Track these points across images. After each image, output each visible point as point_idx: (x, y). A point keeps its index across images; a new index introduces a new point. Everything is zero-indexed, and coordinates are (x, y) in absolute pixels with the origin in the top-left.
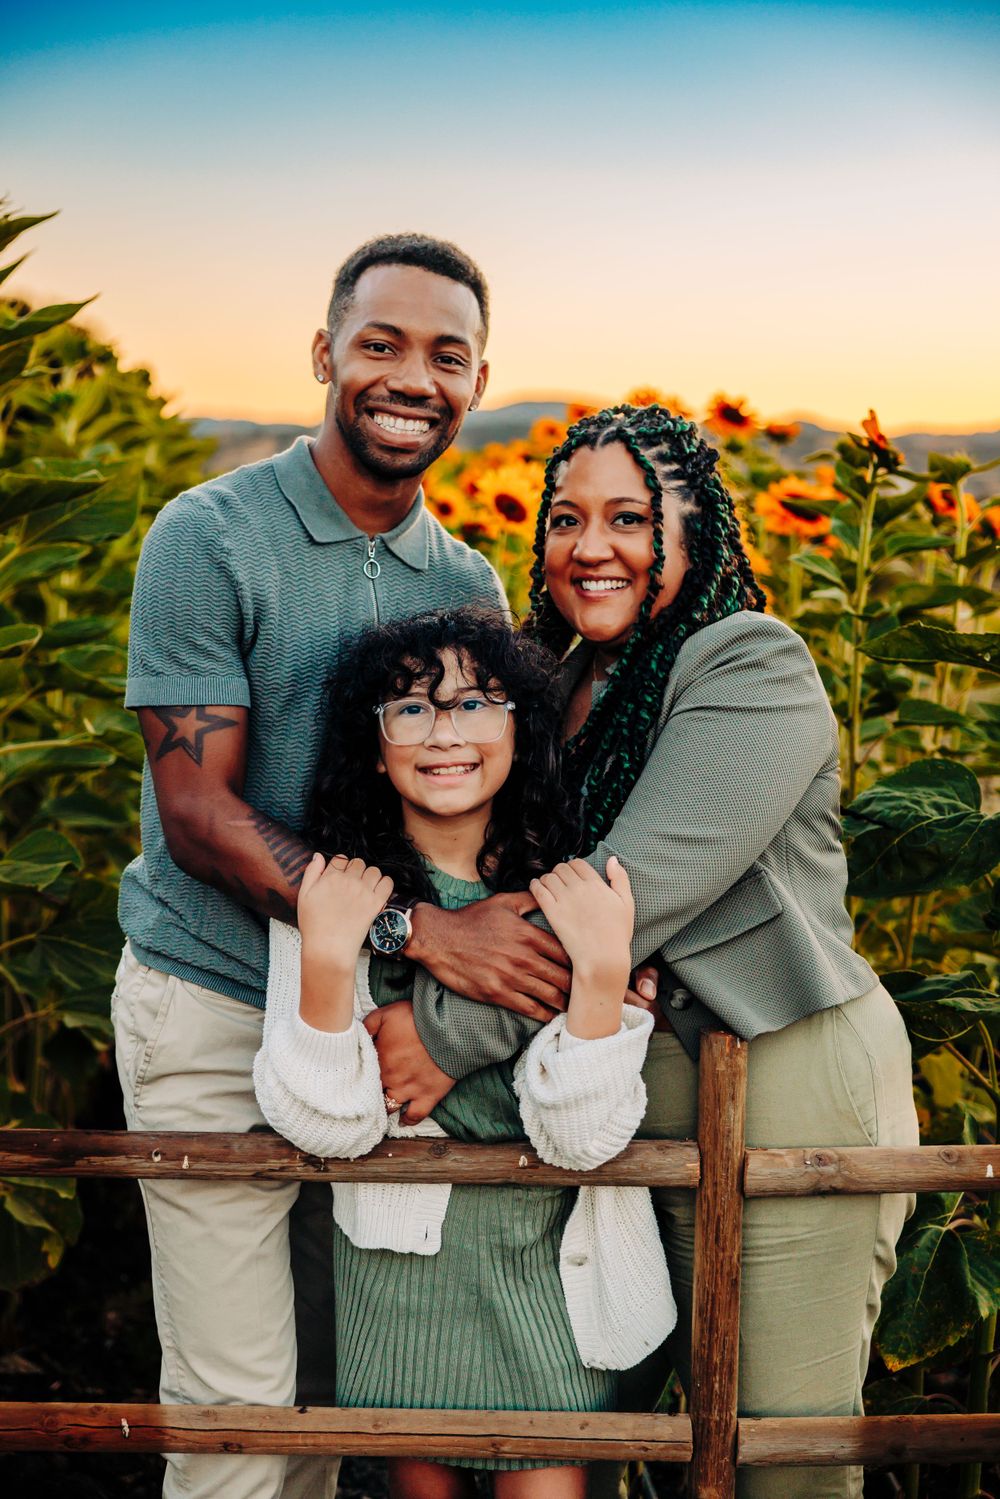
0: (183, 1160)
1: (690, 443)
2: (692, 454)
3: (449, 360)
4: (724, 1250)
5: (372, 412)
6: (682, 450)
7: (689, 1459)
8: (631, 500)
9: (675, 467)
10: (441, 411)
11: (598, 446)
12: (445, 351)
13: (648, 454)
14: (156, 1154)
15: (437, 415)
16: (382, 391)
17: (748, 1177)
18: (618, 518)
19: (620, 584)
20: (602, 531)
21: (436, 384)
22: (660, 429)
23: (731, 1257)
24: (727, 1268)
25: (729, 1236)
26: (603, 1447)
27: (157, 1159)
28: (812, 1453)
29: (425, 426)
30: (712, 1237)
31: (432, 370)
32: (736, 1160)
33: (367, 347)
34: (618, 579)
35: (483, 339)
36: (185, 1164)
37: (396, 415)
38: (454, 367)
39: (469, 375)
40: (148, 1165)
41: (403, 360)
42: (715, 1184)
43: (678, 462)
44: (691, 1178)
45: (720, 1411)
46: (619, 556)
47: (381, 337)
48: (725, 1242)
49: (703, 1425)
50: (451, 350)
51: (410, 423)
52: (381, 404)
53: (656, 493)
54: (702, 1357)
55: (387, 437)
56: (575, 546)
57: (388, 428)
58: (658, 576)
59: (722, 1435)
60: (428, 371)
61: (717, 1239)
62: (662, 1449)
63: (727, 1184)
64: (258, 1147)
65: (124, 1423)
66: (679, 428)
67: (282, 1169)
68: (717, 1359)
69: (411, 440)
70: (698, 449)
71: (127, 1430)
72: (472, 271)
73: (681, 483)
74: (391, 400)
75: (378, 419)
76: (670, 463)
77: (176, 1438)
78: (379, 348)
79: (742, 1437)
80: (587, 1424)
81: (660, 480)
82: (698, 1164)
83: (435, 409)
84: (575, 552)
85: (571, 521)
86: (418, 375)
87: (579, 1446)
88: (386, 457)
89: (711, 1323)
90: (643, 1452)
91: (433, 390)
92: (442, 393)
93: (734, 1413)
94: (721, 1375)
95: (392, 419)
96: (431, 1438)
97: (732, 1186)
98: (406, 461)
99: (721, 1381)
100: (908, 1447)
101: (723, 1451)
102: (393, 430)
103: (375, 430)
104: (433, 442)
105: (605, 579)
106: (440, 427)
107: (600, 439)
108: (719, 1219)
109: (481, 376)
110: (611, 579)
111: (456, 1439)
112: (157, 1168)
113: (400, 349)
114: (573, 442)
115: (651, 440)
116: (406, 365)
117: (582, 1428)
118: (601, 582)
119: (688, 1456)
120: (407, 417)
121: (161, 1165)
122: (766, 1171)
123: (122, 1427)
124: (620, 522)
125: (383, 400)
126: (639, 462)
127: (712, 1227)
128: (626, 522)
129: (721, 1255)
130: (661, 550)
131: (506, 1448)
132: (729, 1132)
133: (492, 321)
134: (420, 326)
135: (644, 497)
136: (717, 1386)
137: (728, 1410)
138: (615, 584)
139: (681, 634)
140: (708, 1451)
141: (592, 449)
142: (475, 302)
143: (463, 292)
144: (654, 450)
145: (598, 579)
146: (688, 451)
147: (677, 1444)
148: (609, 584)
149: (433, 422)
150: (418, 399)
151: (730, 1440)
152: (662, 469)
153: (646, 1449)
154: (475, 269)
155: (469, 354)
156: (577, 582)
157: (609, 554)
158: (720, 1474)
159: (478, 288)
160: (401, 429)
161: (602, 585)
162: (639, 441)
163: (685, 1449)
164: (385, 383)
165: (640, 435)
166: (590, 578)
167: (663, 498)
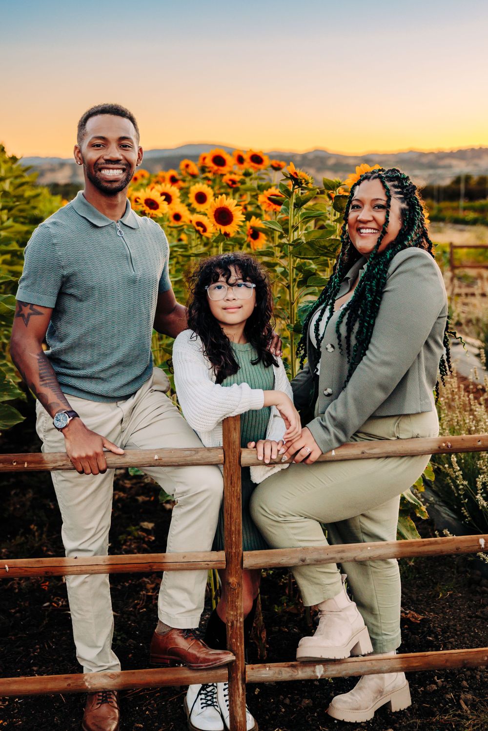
0: (25, 464)
1: (406, 182)
2: (407, 186)
3: (126, 146)
4: (234, 487)
5: (100, 170)
6: (403, 184)
7: (225, 567)
8: (381, 200)
9: (399, 190)
10: (126, 165)
11: (371, 180)
12: (123, 143)
13: (388, 184)
14: (14, 462)
15: (124, 167)
16: (102, 161)
17: (242, 459)
18: (376, 206)
19: (375, 231)
20: (369, 210)
21: (122, 155)
22: (395, 175)
23: (237, 490)
24: (235, 494)
25: (236, 481)
26: (192, 565)
27: (15, 464)
28: (271, 562)
29: (121, 172)
30: (229, 482)
31: (120, 150)
32: (237, 453)
33: (94, 146)
34: (374, 229)
35: (138, 139)
36: (26, 465)
37: (109, 169)
38: (127, 148)
39: (134, 151)
40: (11, 466)
41: (108, 148)
42: (230, 462)
43: (401, 188)
44: (220, 460)
45: (236, 548)
46: (374, 219)
47: (99, 142)
48: (234, 484)
49: (229, 554)
50: (125, 142)
51: (115, 171)
52: (103, 166)
53: (389, 198)
54: (228, 528)
55: (108, 177)
56: (358, 216)
57: (107, 174)
58: (386, 228)
59: (237, 557)
60: (118, 151)
61: (231, 483)
62: (214, 564)
63: (234, 462)
64: (54, 457)
65: (6, 566)
66: (402, 176)
67: (63, 465)
68: (233, 528)
69: (117, 177)
70: (409, 184)
71: (7, 569)
72: (128, 113)
73: (402, 196)
74: (106, 163)
75: (103, 172)
76: (398, 188)
77: (27, 571)
78: (98, 146)
79: (244, 558)
80: (185, 557)
81: (392, 193)
82: (223, 455)
83: (123, 165)
84: (358, 218)
85: (358, 207)
86: (115, 153)
87: (182, 565)
88: (109, 185)
89: (231, 515)
90: (207, 566)
91: (121, 158)
92: (126, 159)
93: (241, 549)
94: (235, 534)
95: (108, 171)
96: (126, 565)
97: (236, 463)
98: (116, 185)
99: (235, 537)
100: (307, 558)
101: (237, 563)
102: (109, 174)
103: (103, 176)
104: (125, 177)
105: (369, 228)
106: (127, 171)
107: (372, 177)
108: (232, 475)
109: (140, 152)
110: (371, 229)
111: (135, 565)
112: (15, 467)
113: (106, 145)
114: (362, 178)
115: (391, 179)
116: (109, 150)
117: (183, 558)
118: (367, 230)
119: (224, 566)
120: (113, 169)
121: (16, 466)
122: (249, 456)
123: (5, 568)
124: (377, 208)
125: (104, 164)
126: (384, 186)
127: (229, 478)
128: (378, 208)
129: (233, 489)
130: (388, 219)
131: (154, 567)
132: (234, 442)
133: (140, 132)
134: (113, 136)
135: (385, 199)
136: (234, 539)
137: (239, 548)
138: (372, 231)
139: (398, 248)
140: (232, 564)
141: (368, 181)
142: (132, 124)
143: (126, 121)
144: (392, 183)
145: (366, 228)
146: (405, 184)
147: (220, 562)
148: (370, 231)
149: (124, 170)
150: (117, 161)
151: (240, 559)
152: (393, 190)
153: (208, 565)
154: (130, 113)
155: (132, 143)
156: (358, 230)
157: (371, 219)
158: (236, 572)
159: (132, 119)
160: (113, 173)
161: (368, 231)
162: (386, 179)
163: (223, 564)
164: (103, 157)
165: (387, 177)
166: (363, 228)
167: (392, 200)
